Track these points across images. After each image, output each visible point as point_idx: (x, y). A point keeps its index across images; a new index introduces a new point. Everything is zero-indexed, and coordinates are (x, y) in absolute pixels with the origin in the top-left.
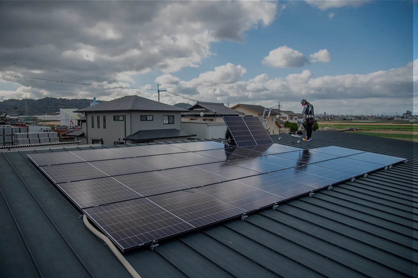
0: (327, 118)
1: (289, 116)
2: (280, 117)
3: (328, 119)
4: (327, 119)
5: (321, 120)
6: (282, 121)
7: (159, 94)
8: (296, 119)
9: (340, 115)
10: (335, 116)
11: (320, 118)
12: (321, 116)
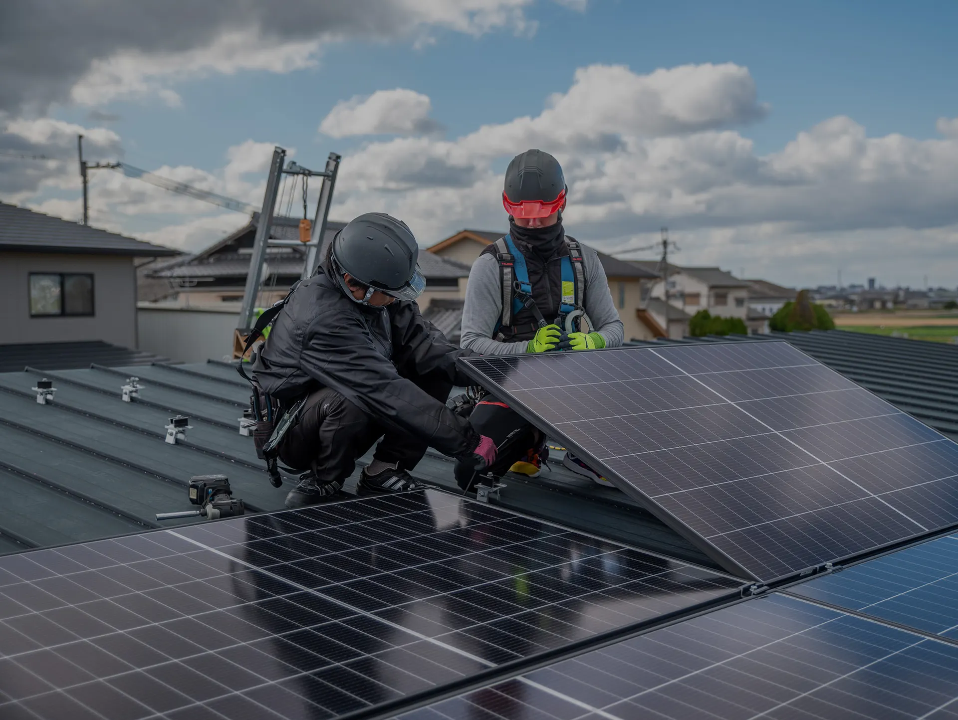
0: (877, 299)
1: (712, 288)
2: (668, 295)
3: (884, 304)
4: (878, 305)
5: (855, 309)
6: (682, 312)
7: (85, 182)
8: (739, 302)
9: (931, 290)
10: (910, 294)
11: (852, 302)
12: (854, 294)
